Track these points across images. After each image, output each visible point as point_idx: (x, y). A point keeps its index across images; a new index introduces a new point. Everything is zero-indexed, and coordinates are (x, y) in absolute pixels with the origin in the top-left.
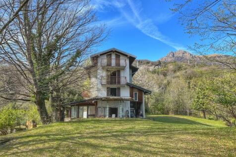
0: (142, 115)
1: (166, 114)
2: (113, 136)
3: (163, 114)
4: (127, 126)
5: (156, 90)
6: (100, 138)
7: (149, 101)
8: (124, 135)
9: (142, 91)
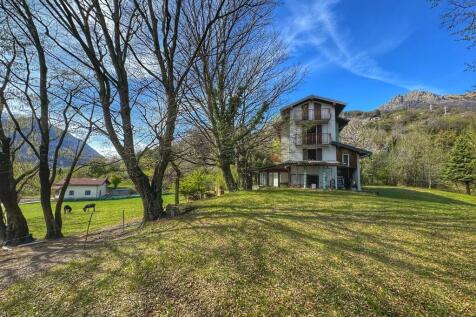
0: (356, 186)
1: (392, 185)
2: (320, 217)
3: (387, 184)
4: (339, 203)
5: (375, 151)
6: (301, 218)
7: (364, 166)
8: (338, 219)
9: (356, 153)
